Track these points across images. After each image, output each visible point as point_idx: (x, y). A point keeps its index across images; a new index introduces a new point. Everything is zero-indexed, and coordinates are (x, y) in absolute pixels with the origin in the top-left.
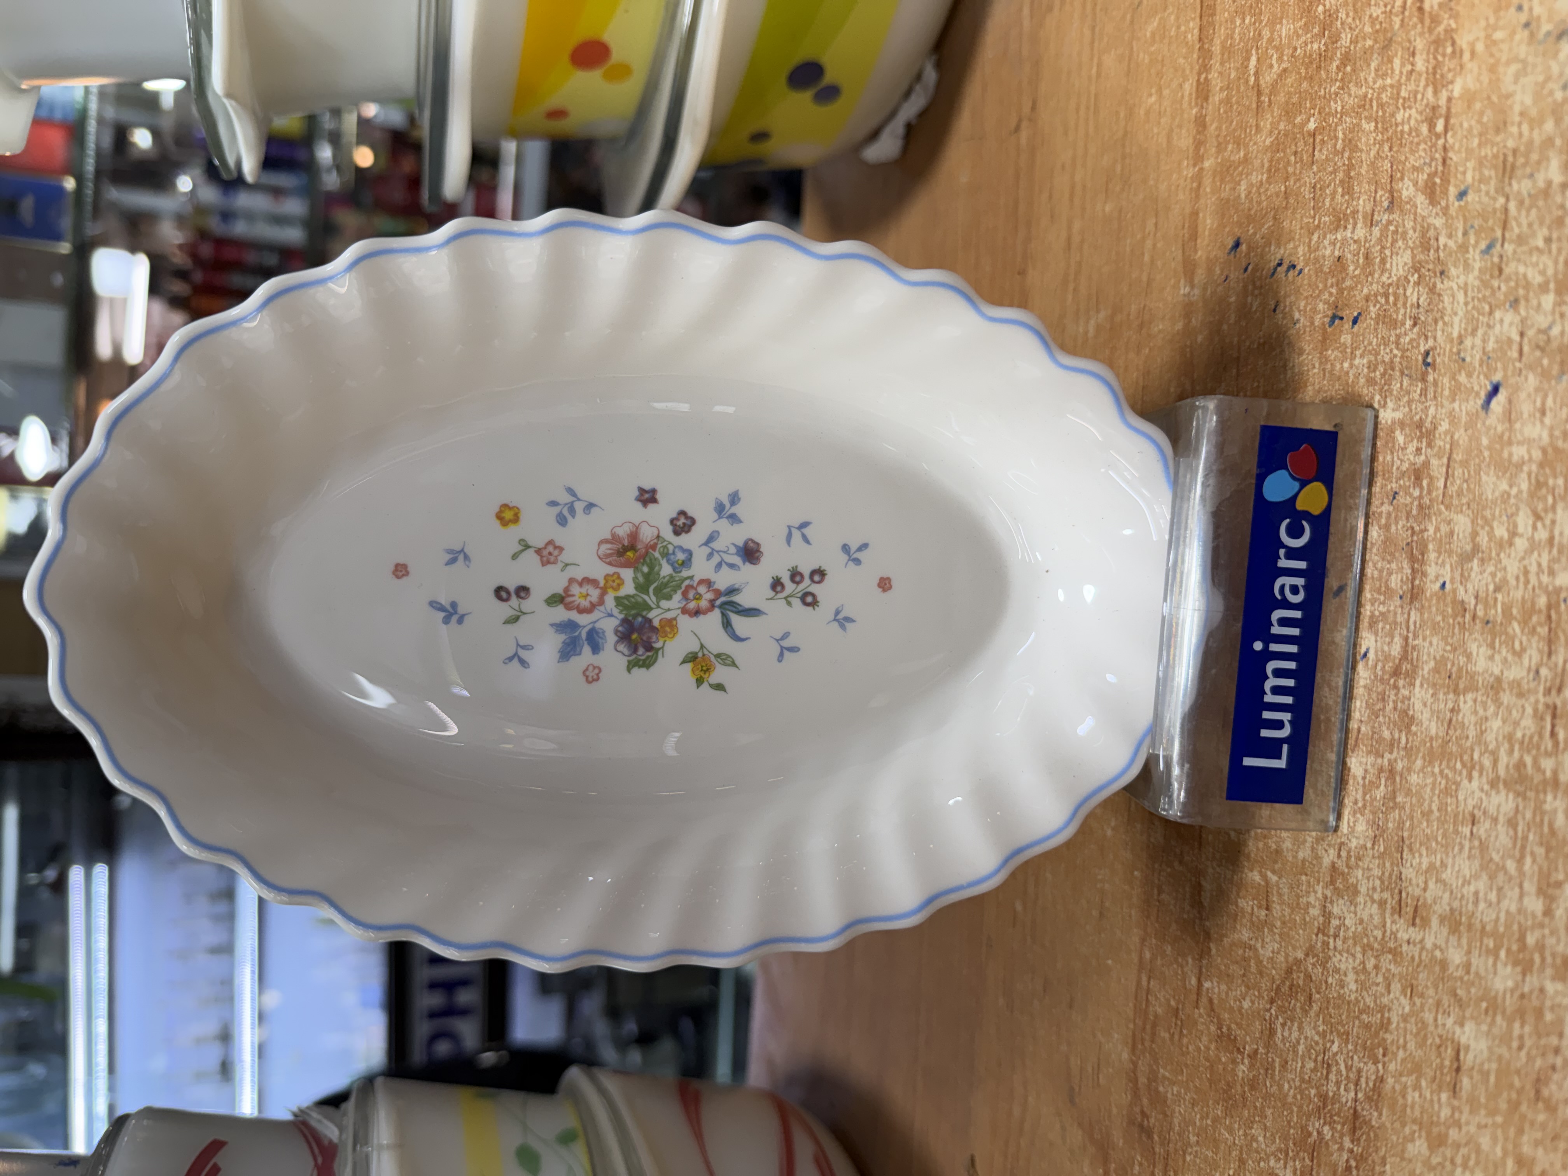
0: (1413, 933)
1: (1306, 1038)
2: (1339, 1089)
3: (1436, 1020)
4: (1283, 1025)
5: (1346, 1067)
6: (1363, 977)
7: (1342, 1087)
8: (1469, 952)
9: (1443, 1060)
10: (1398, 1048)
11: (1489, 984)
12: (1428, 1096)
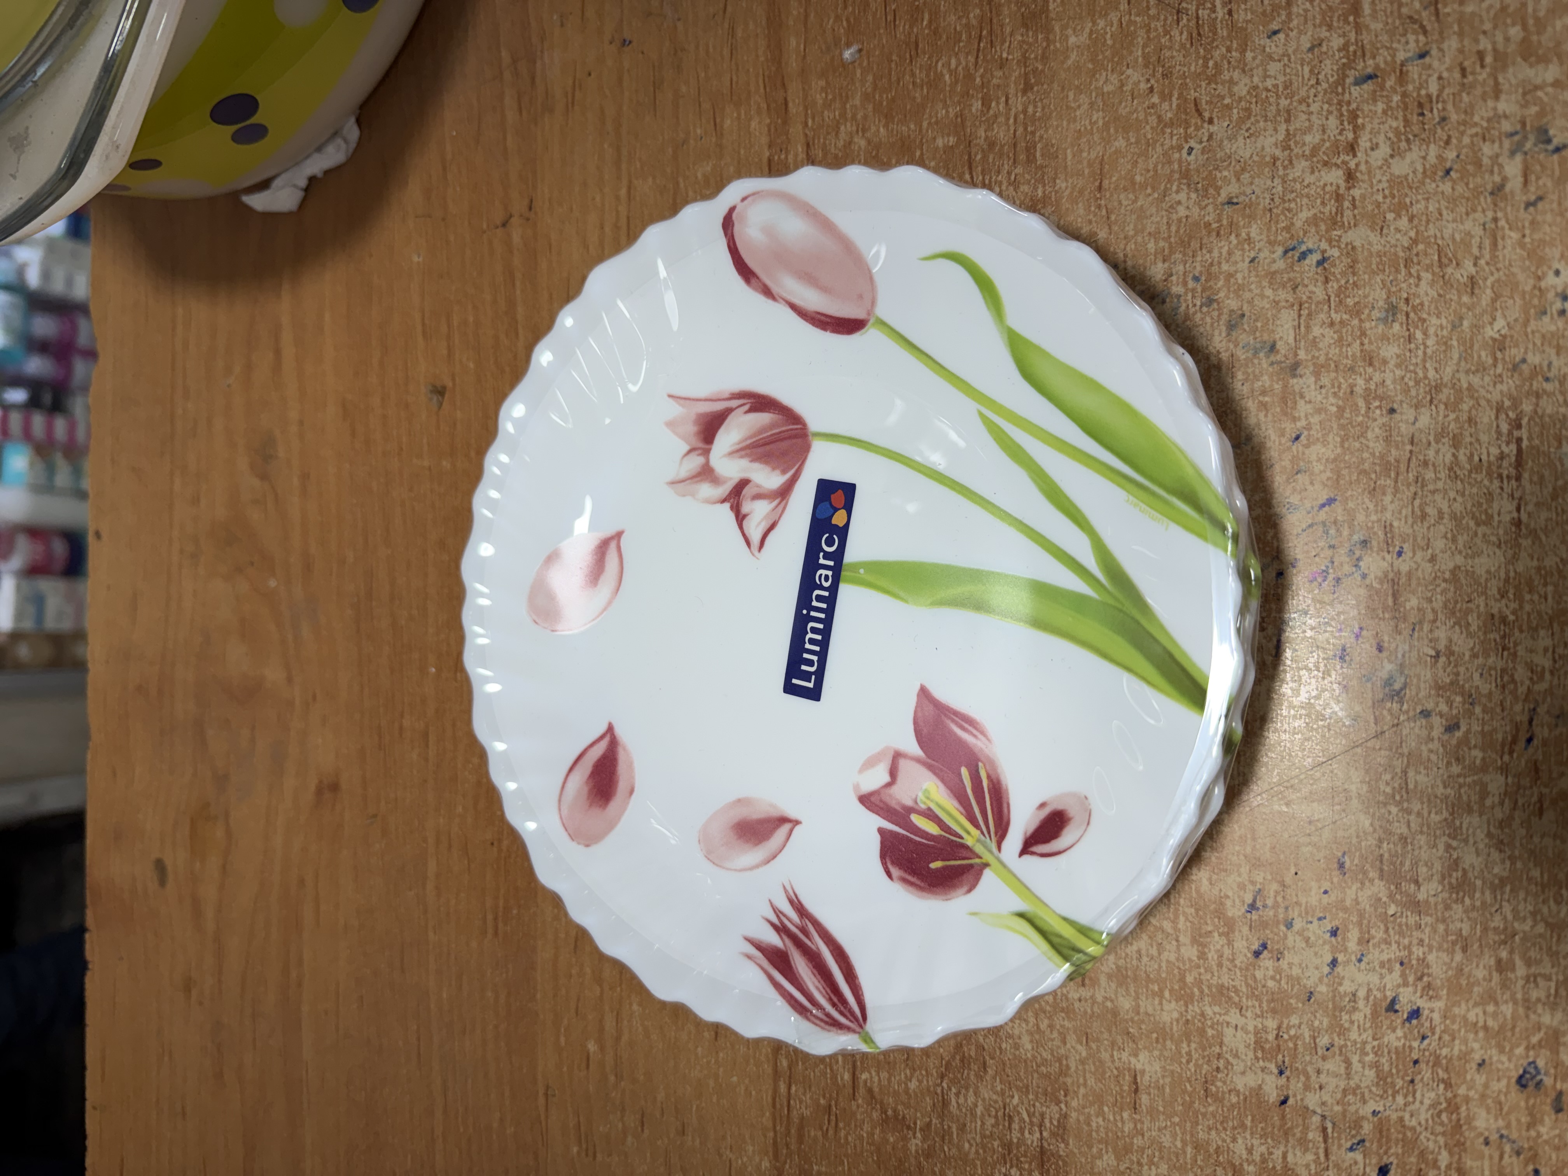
0: (1085, 993)
1: (984, 1100)
2: (1023, 1134)
3: (1112, 1056)
4: (957, 1095)
5: (1029, 1115)
6: (1037, 1037)
7: (1027, 1132)
8: (1137, 998)
9: (1121, 1086)
10: (1078, 1087)
11: (1157, 1018)
12: (1111, 1118)
